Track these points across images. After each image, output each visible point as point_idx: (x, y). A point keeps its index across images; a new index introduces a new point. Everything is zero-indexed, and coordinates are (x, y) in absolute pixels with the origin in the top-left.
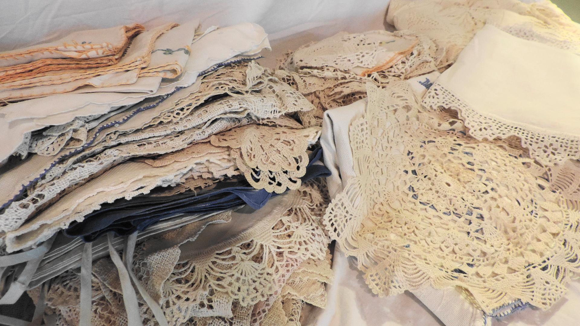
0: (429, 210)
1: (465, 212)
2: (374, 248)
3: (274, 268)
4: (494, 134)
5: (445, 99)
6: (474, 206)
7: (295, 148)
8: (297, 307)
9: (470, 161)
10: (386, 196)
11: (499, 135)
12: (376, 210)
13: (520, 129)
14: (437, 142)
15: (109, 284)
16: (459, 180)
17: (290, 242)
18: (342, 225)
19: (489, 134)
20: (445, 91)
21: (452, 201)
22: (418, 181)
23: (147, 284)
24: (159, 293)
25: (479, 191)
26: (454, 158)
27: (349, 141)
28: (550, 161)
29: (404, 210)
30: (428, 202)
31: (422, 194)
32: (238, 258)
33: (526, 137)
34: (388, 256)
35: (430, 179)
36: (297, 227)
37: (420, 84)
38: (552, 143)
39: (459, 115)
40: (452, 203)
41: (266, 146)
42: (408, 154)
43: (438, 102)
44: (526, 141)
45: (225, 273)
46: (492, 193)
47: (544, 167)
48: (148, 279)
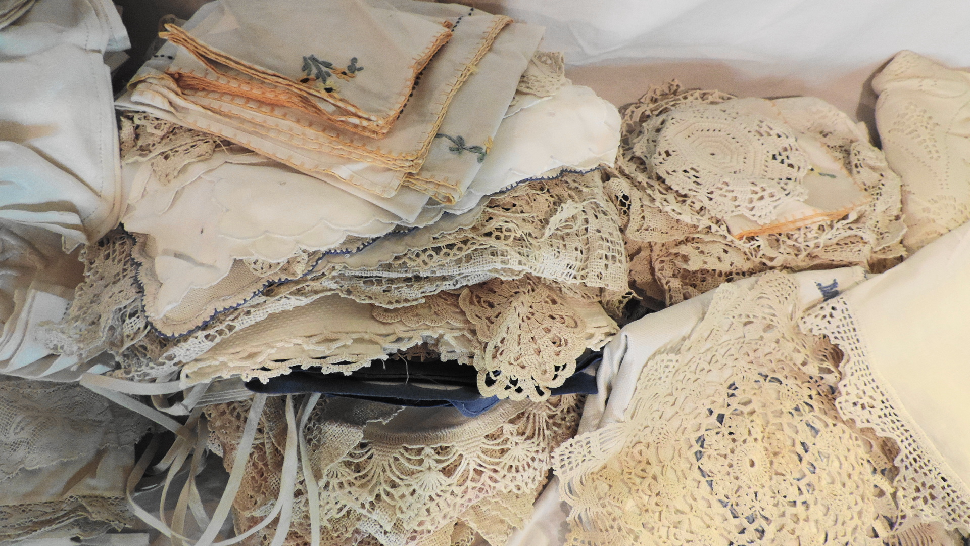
0: (704, 485)
1: (746, 515)
2: (597, 510)
3: (463, 488)
4: (868, 421)
5: (838, 329)
6: (763, 513)
7: (562, 354)
8: (468, 538)
9: (807, 442)
10: (661, 437)
11: (875, 427)
12: (636, 451)
13: (911, 436)
14: (783, 385)
15: (275, 436)
16: (772, 463)
17: (497, 464)
18: (574, 464)
19: (862, 417)
20: (847, 316)
21: (741, 490)
22: (717, 433)
23: (314, 451)
24: (323, 471)
25: (785, 497)
26: (789, 424)
27: (638, 377)
28: (912, 507)
29: (672, 467)
30: (710, 474)
31: (709, 457)
32: (426, 464)
33: (908, 455)
34: (607, 531)
35: (734, 440)
36: (517, 444)
37: (817, 288)
38: (935, 485)
39: (841, 364)
40: (738, 494)
41: (526, 337)
42: (729, 387)
43: (826, 328)
44: (905, 459)
45: (402, 479)
46: (800, 508)
47: (900, 510)
48: (317, 447)
